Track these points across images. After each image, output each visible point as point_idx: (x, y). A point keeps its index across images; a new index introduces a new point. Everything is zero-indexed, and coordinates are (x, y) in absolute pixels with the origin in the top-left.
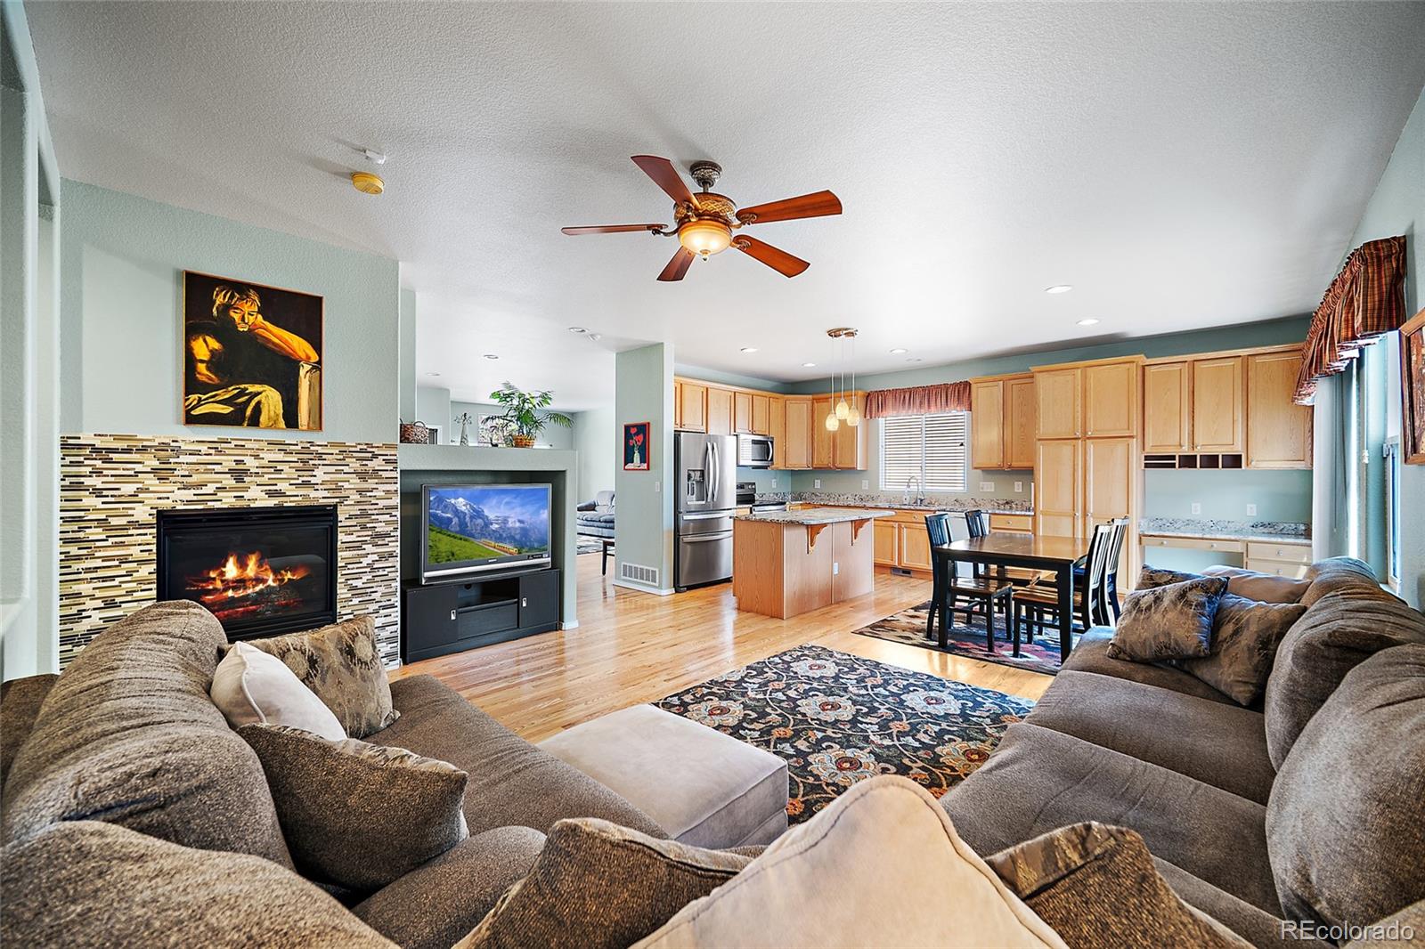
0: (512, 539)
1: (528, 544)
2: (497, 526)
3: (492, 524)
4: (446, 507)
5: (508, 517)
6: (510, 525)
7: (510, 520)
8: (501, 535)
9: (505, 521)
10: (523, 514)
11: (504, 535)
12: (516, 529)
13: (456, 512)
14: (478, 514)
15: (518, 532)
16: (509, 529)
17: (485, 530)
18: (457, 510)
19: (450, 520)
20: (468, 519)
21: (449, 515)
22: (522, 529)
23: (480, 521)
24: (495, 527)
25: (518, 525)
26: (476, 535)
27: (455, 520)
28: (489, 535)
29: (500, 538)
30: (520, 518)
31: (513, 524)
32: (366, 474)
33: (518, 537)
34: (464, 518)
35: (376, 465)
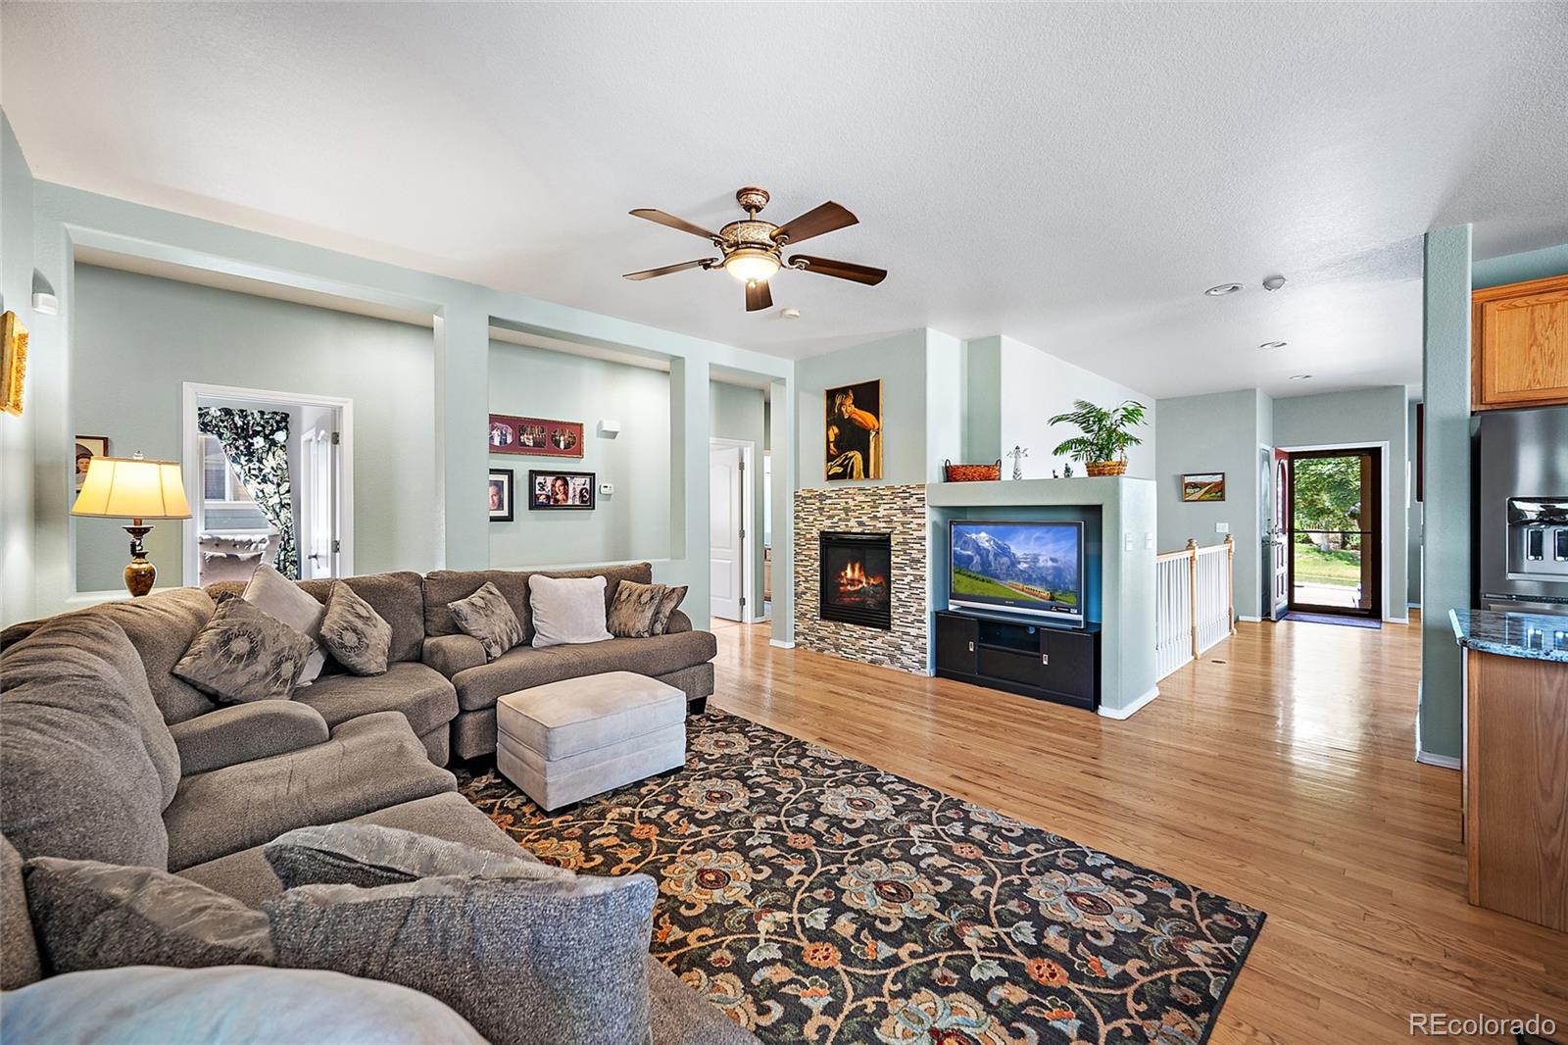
0: (1043, 580)
1: (1062, 586)
2: (1025, 565)
3: (1019, 563)
4: (965, 542)
5: (1039, 555)
6: (1041, 564)
7: (1041, 559)
8: (1030, 576)
9: (1035, 559)
10: (1055, 551)
11: (1034, 576)
12: (1047, 569)
13: (978, 549)
14: (1004, 551)
15: (1050, 571)
16: (1039, 568)
17: (1012, 570)
18: (979, 547)
19: (970, 558)
20: (991, 557)
21: (969, 553)
22: (1054, 568)
23: (1005, 560)
24: (1023, 566)
25: (1050, 564)
26: (1001, 577)
27: (977, 559)
28: (1016, 575)
29: (1029, 580)
30: (1053, 556)
31: (1044, 562)
32: (905, 511)
33: (1050, 578)
34: (988, 556)
35: (911, 502)
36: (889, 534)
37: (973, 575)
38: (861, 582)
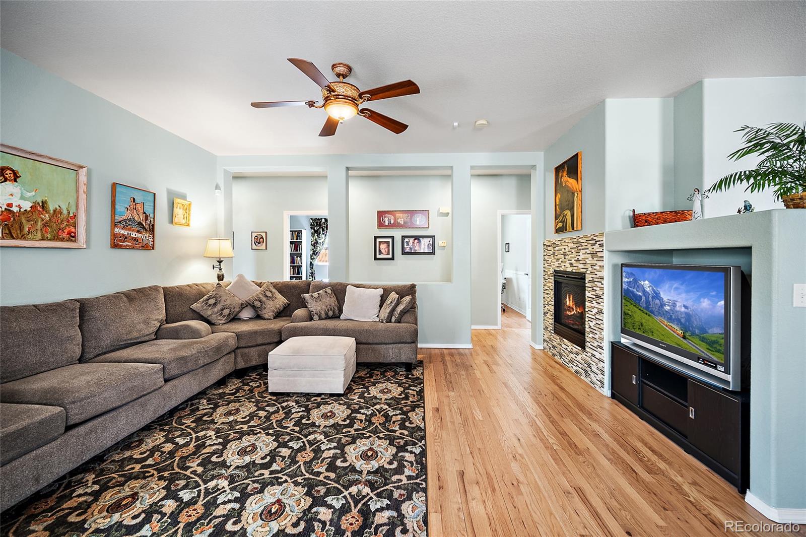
0: (678, 321)
1: (691, 329)
2: (669, 308)
3: (665, 305)
4: (638, 287)
5: (676, 301)
6: (678, 308)
7: (678, 304)
8: (671, 316)
9: (674, 305)
10: (687, 300)
11: (673, 317)
12: (681, 313)
13: (644, 291)
14: (657, 296)
15: (683, 316)
16: (677, 312)
17: (660, 311)
18: (645, 290)
19: (640, 297)
20: (650, 299)
21: (640, 294)
22: (686, 313)
23: (657, 301)
24: (667, 308)
25: (683, 309)
26: (656, 313)
27: (643, 298)
28: (663, 313)
29: (670, 319)
30: (685, 304)
31: (680, 308)
32: (593, 254)
33: (683, 320)
34: (649, 297)
35: (597, 248)
36: (585, 274)
37: (642, 309)
38: (573, 309)
